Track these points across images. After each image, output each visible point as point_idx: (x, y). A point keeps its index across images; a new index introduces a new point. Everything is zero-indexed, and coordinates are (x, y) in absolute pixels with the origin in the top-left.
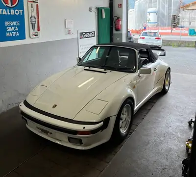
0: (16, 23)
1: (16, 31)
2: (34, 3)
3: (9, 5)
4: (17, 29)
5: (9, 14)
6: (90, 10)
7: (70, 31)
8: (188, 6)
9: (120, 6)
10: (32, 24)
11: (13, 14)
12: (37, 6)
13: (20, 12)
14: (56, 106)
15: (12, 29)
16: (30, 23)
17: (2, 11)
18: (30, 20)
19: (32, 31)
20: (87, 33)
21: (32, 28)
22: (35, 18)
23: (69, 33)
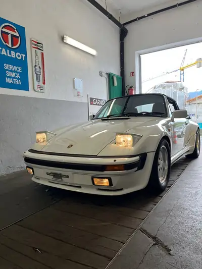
0: (18, 69)
1: (18, 79)
2: (38, 50)
3: (10, 45)
4: (18, 76)
5: (9, 55)
6: (101, 74)
7: (79, 92)
8: (194, 100)
9: (133, 74)
10: (37, 74)
11: (14, 57)
12: (42, 54)
13: (22, 56)
14: (72, 146)
15: (13, 75)
16: (34, 72)
17: (1, 50)
18: (34, 69)
19: (36, 83)
20: (98, 99)
21: (37, 80)
22: (40, 69)
23: (78, 95)
